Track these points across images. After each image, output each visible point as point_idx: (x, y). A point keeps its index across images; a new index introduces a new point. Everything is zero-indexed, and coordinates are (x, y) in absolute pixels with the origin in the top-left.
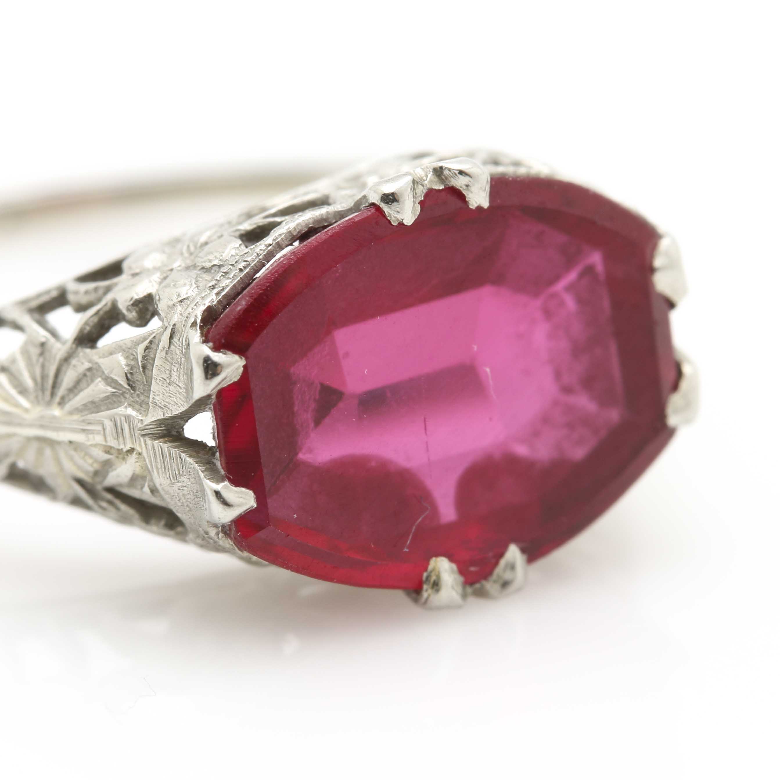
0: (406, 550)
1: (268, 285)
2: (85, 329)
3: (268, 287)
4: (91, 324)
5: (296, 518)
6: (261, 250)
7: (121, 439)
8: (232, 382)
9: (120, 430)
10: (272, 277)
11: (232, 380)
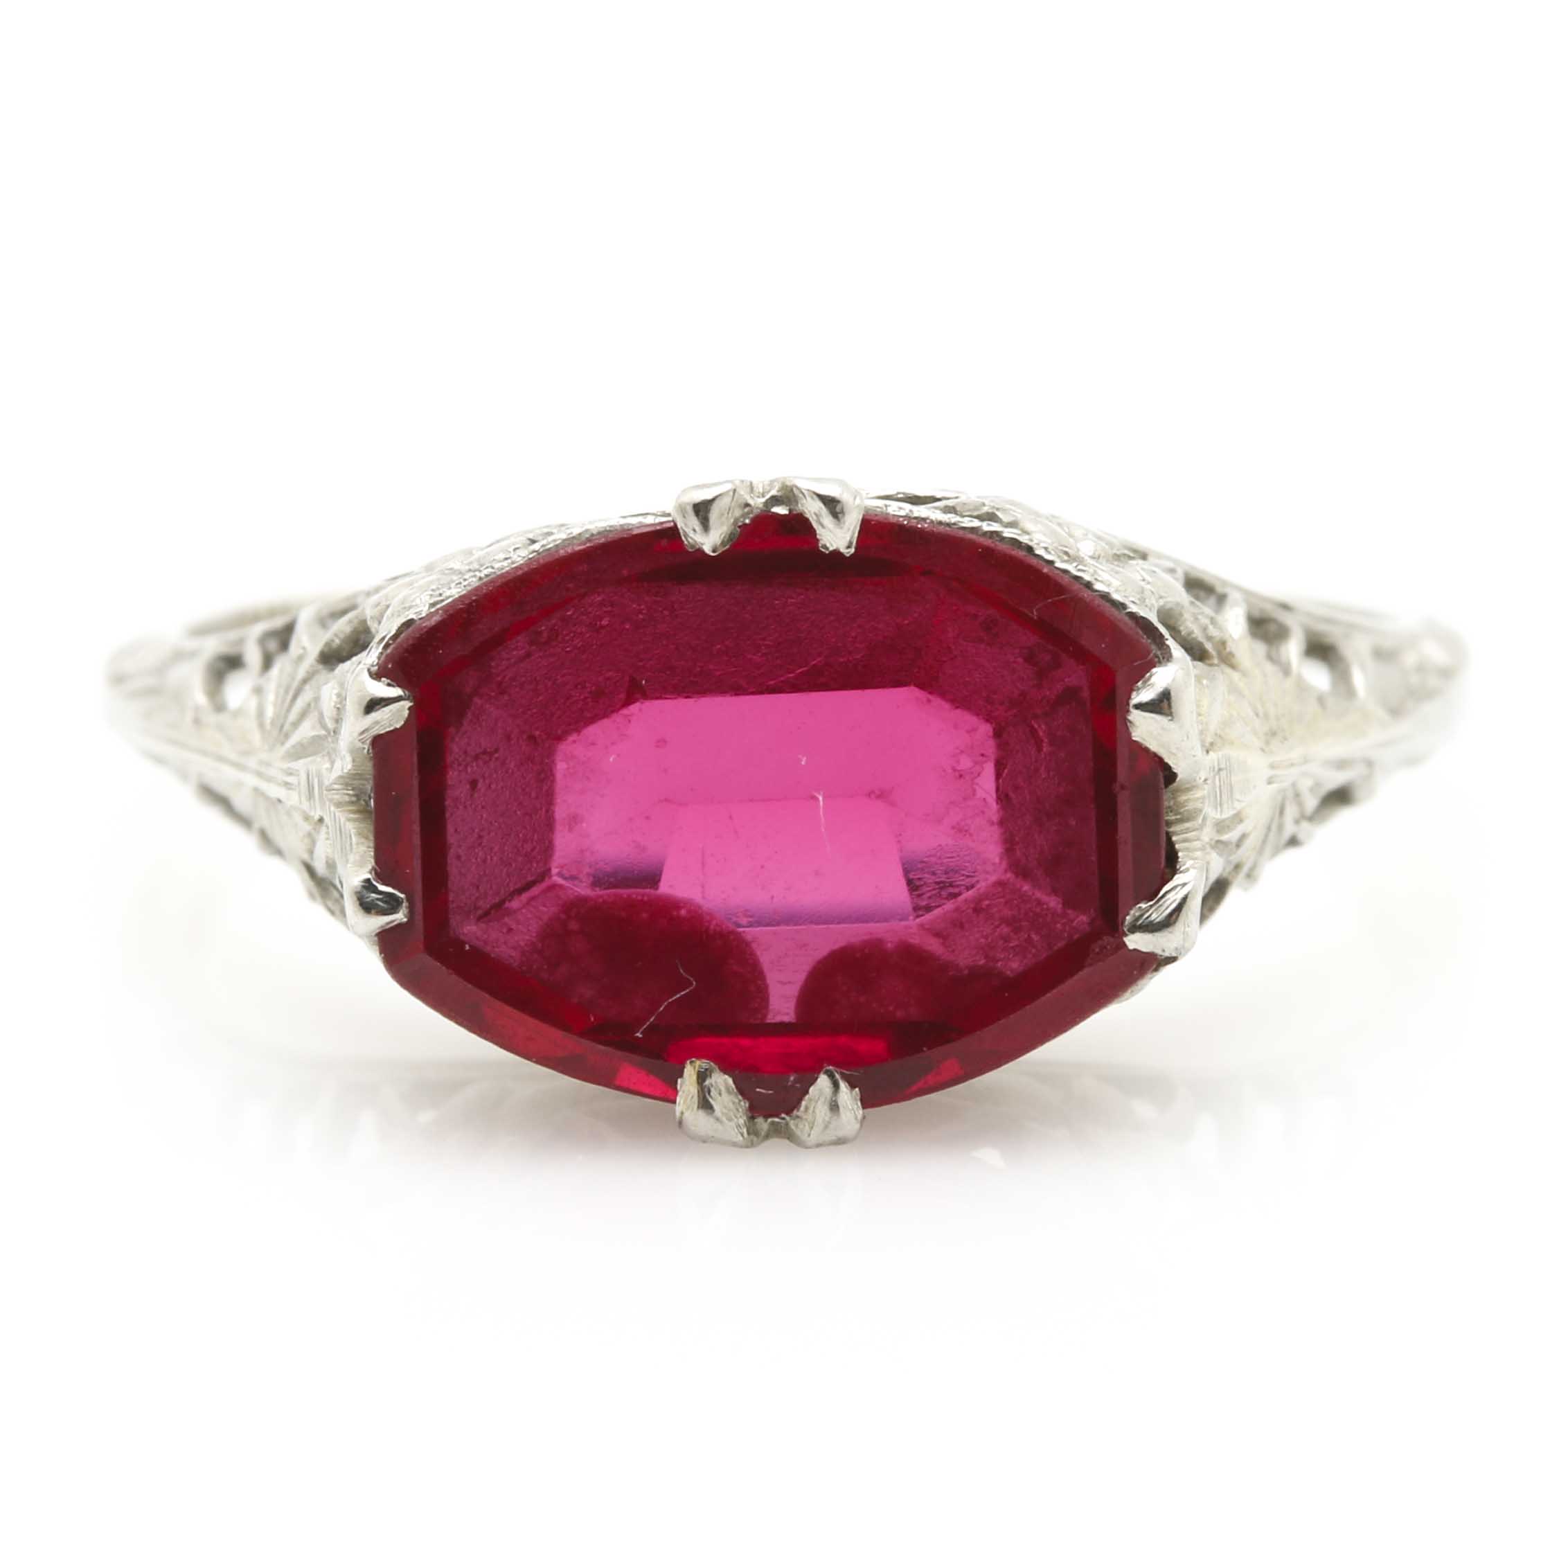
0: (639, 1035)
1: (474, 598)
2: (333, 641)
3: (474, 601)
4: (342, 636)
5: (469, 950)
6: (519, 556)
7: (312, 801)
8: (392, 728)
9: (311, 788)
10: (485, 588)
11: (391, 725)
